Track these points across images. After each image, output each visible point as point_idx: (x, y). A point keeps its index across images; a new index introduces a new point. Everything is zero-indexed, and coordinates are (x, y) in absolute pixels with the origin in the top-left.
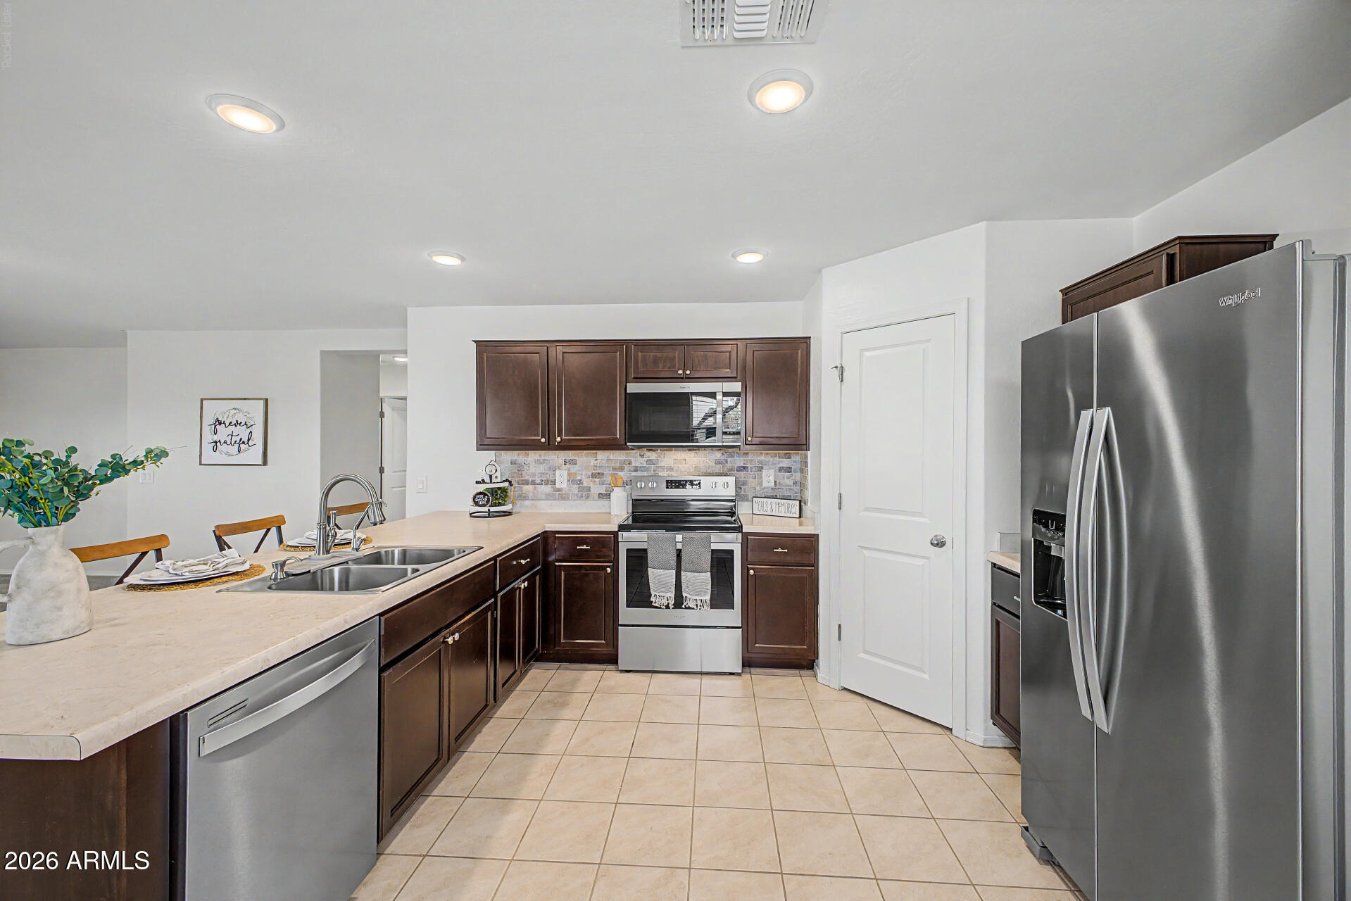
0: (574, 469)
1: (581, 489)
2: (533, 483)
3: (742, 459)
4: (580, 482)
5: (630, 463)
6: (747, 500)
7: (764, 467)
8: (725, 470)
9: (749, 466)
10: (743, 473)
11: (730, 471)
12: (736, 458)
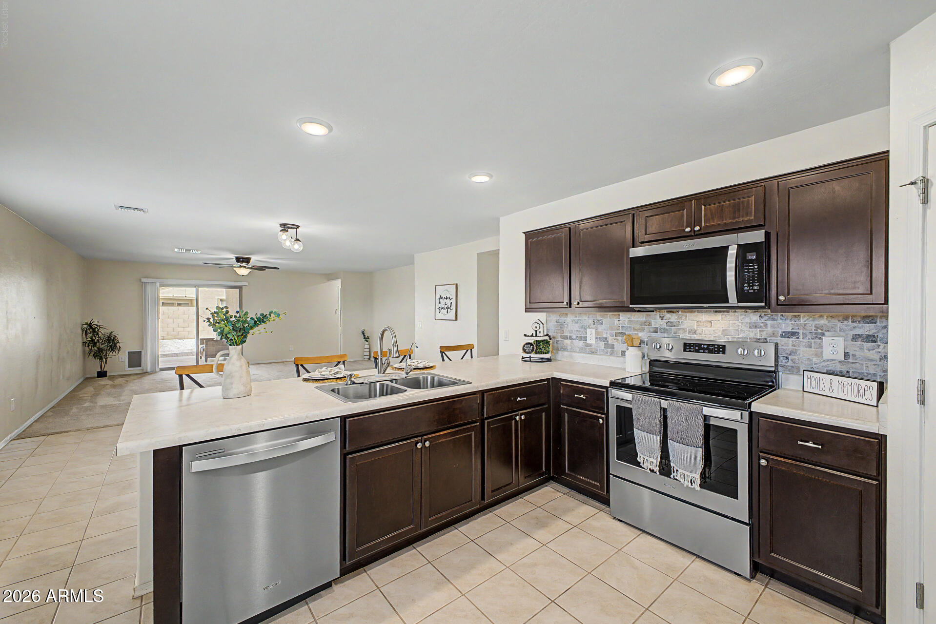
0: (601, 328)
1: (607, 346)
2: (571, 338)
3: (788, 321)
4: (606, 339)
5: (650, 324)
6: (797, 373)
7: (826, 333)
8: (764, 335)
9: (801, 332)
10: (791, 340)
11: (771, 336)
12: (780, 321)
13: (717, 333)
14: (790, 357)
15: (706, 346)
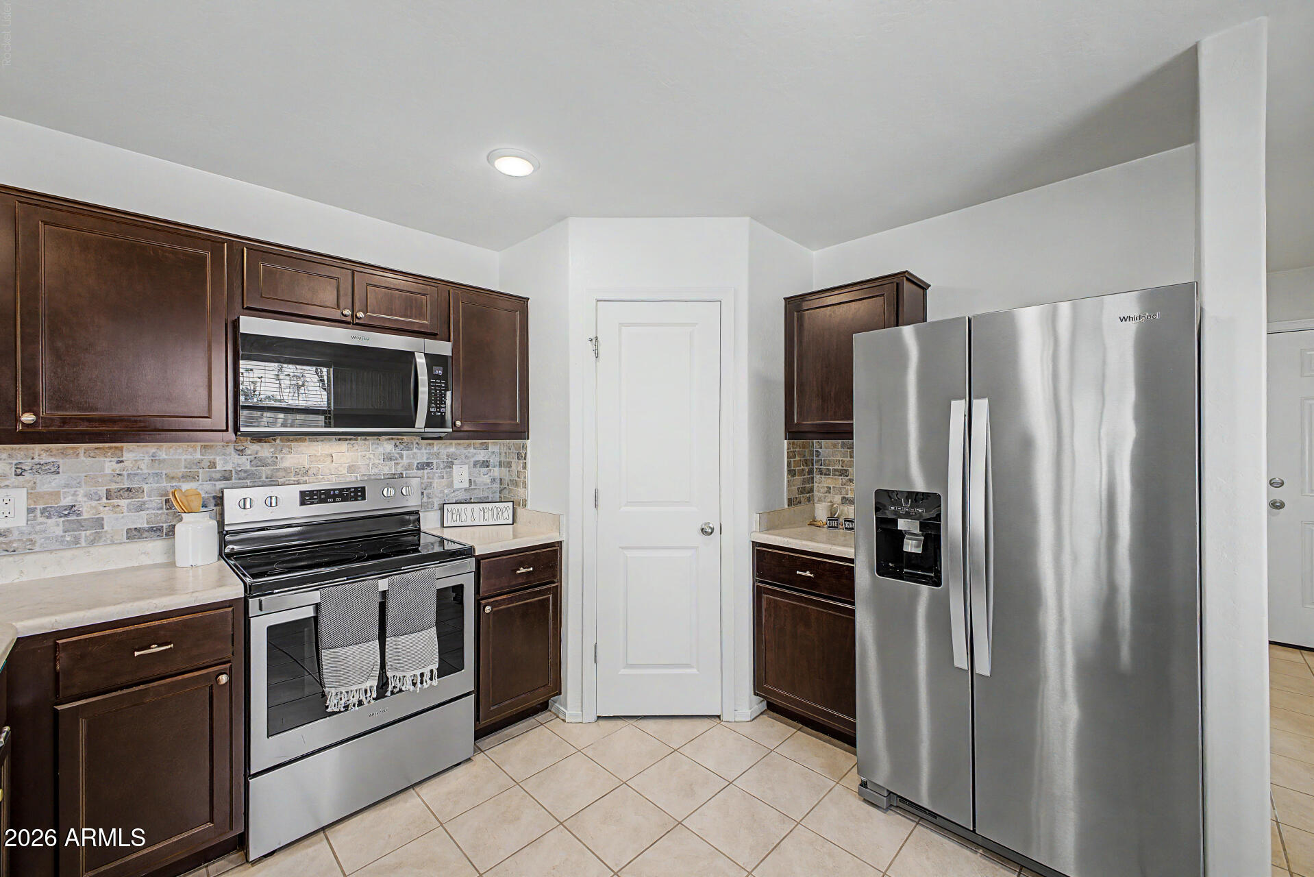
0: (49, 483)
1: (72, 526)
3: (424, 451)
4: (70, 510)
6: (432, 509)
7: (455, 461)
8: (400, 470)
9: (435, 462)
10: (425, 471)
11: (407, 470)
12: (415, 450)
13: (341, 471)
14: (425, 492)
15: (337, 492)
